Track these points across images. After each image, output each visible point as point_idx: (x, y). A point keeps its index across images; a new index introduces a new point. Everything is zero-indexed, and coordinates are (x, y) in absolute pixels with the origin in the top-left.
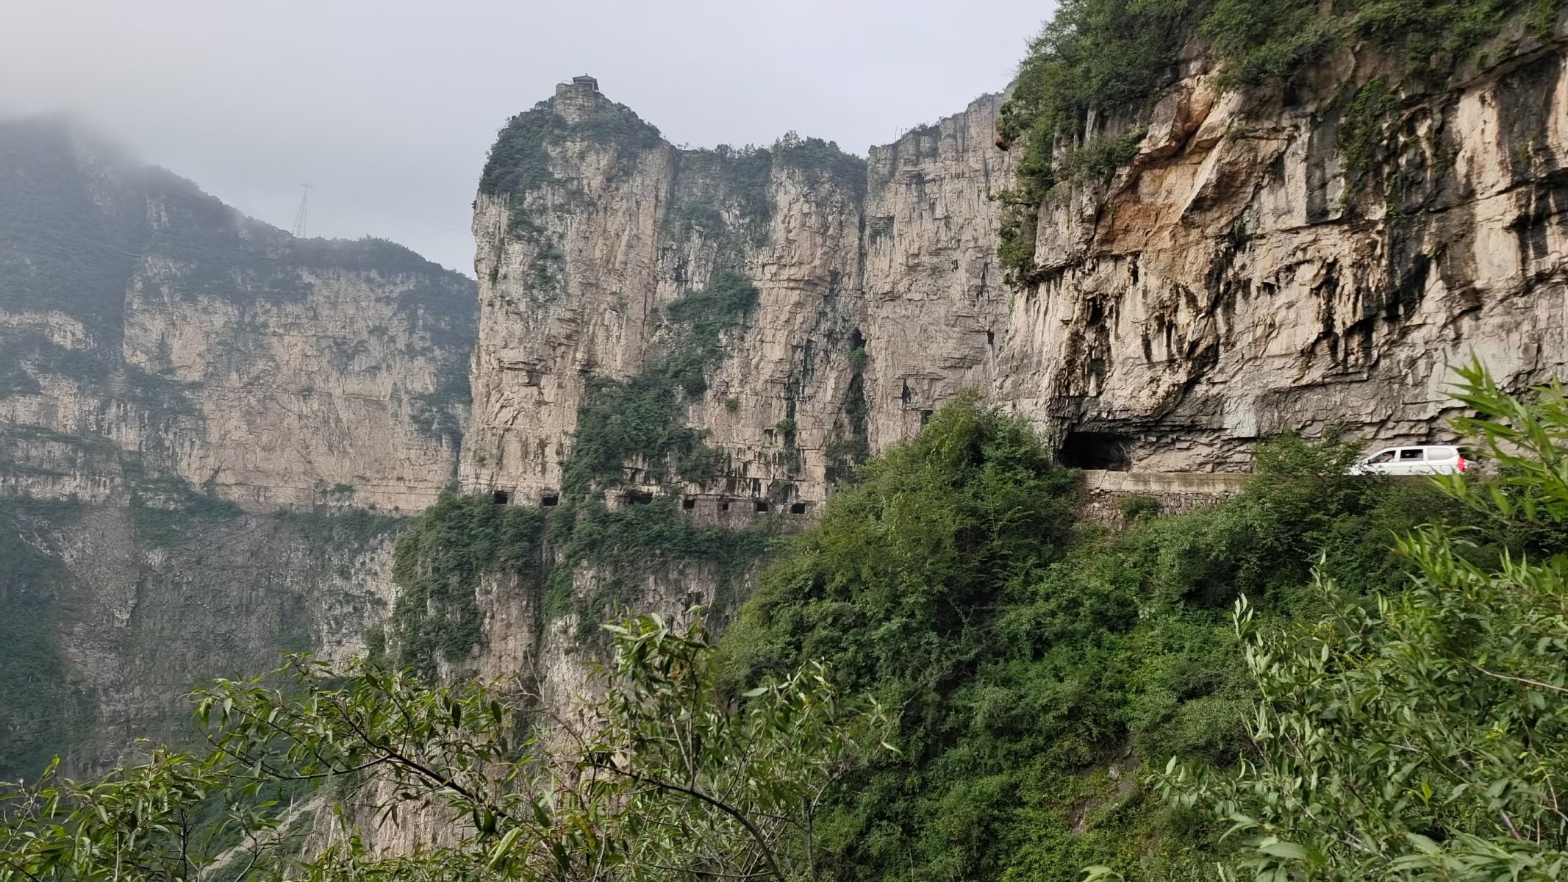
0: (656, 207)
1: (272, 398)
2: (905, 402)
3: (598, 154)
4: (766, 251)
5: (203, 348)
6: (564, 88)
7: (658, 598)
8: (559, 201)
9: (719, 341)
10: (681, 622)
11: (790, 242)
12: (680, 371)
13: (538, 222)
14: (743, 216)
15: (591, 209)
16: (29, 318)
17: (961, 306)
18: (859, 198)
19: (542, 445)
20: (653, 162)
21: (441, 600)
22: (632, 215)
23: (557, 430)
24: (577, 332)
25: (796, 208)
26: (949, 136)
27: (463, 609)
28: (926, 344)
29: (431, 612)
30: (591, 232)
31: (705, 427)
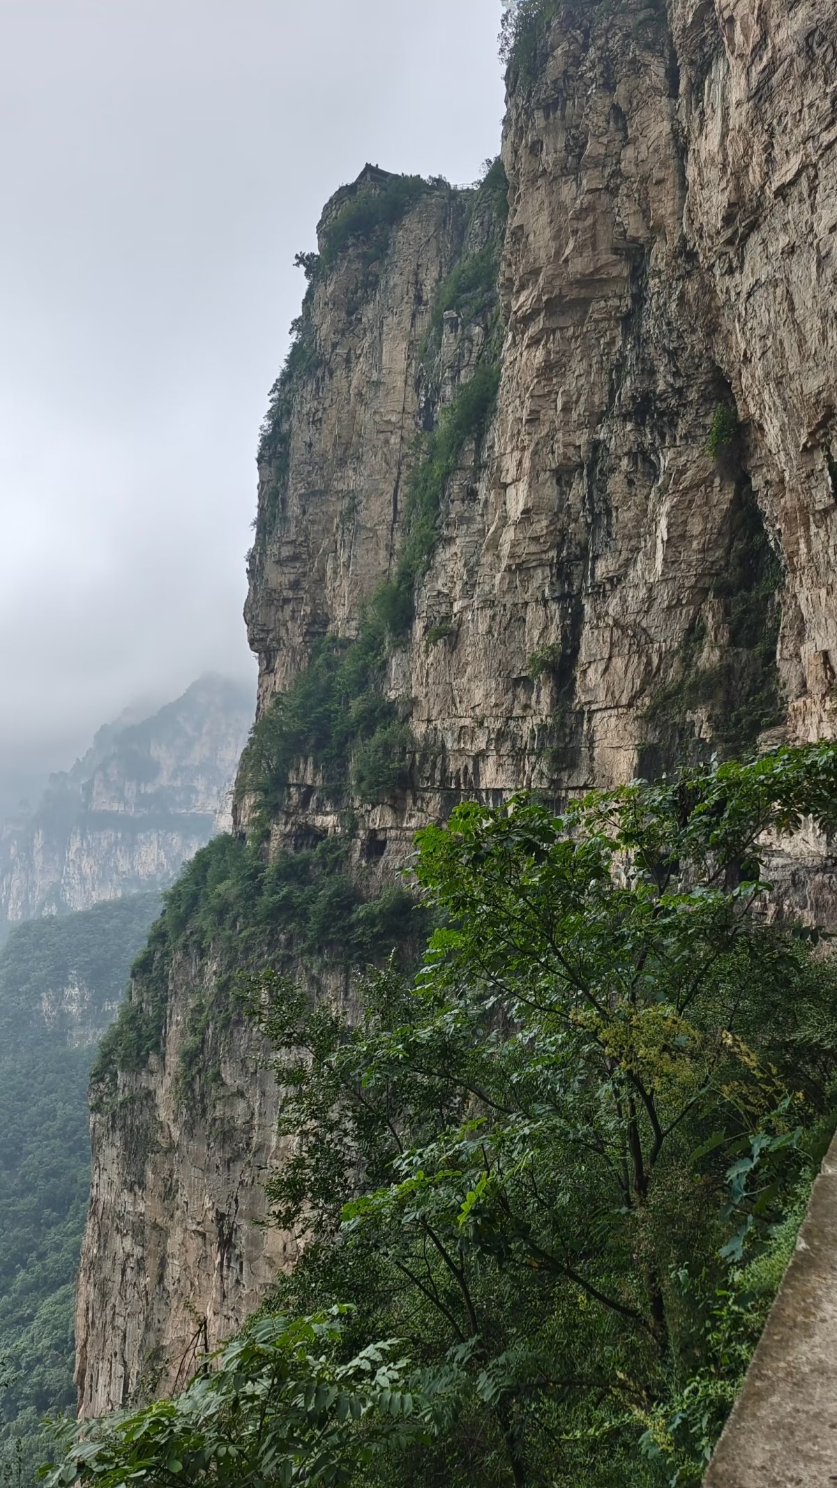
0: (414, 316)
30: (324, 409)
31: (413, 693)
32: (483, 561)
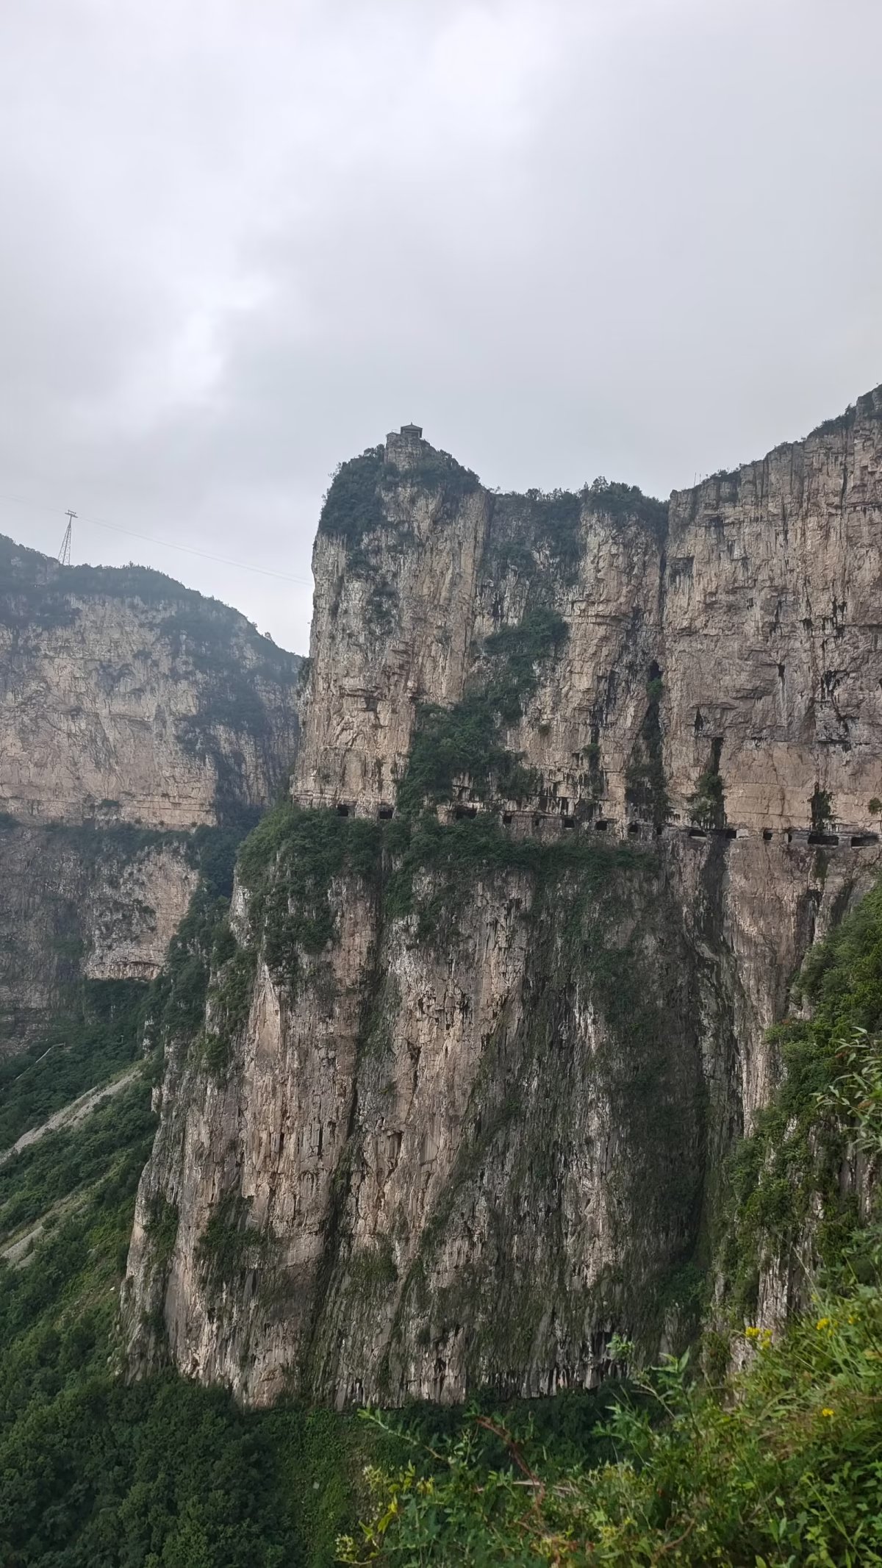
1: (44, 717)
2: (697, 729)
3: (427, 498)
4: (576, 589)
7: (485, 903)
8: (391, 542)
9: (533, 671)
10: (504, 924)
11: (599, 581)
12: (499, 699)
13: (373, 561)
14: (553, 555)
15: (420, 550)
17: (754, 641)
18: (661, 539)
19: (379, 764)
20: (474, 504)
21: (299, 900)
22: (455, 555)
23: (392, 751)
24: (408, 662)
25: (605, 549)
26: (749, 482)
27: (318, 908)
28: (720, 676)
29: (292, 911)
31: (521, 750)
32: (562, 701)
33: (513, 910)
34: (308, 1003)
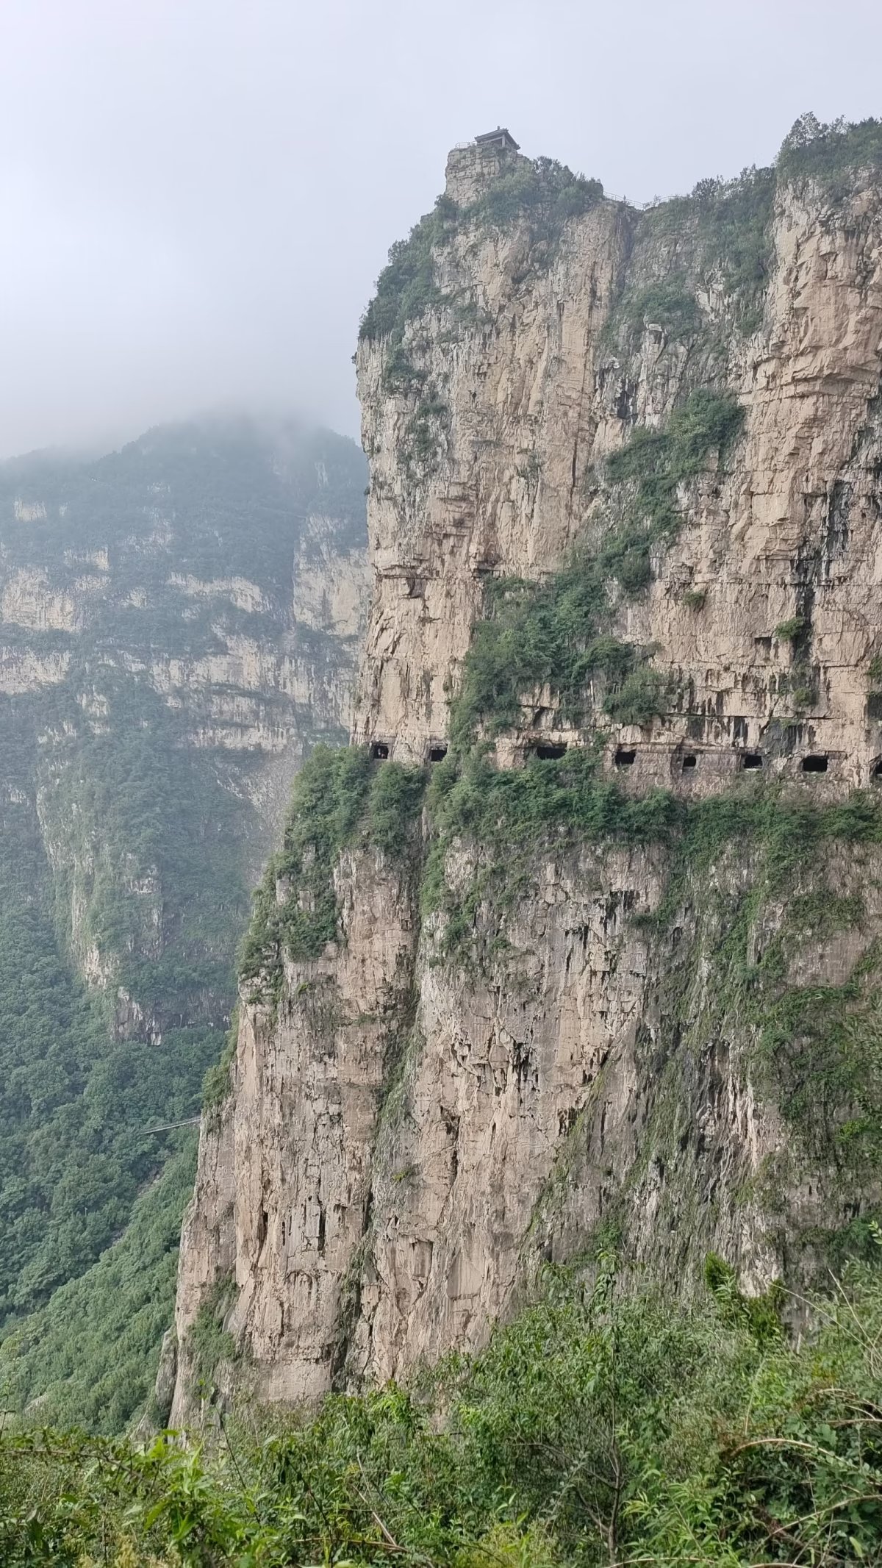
0: (591, 308)
3: (496, 241)
4: (759, 339)
5: (357, 601)
6: (458, 156)
7: (561, 896)
8: (446, 326)
9: (676, 501)
10: (601, 933)
12: (617, 556)
13: (419, 364)
15: (487, 329)
16: (218, 586)
19: (427, 678)
21: (292, 882)
22: (550, 326)
23: (446, 657)
24: (470, 515)
25: (809, 249)
27: (317, 896)
29: (281, 898)
30: (489, 365)
31: (653, 640)
32: (732, 547)
33: (619, 910)
34: (294, 1033)
